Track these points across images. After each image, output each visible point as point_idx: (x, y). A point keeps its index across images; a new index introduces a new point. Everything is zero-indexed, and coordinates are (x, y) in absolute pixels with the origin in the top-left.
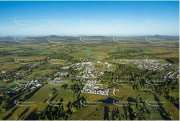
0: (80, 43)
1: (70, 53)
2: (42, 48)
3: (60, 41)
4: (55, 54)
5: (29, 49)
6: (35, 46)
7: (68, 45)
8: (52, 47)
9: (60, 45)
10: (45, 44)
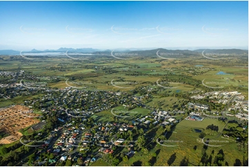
0: (202, 60)
1: (194, 74)
2: (150, 65)
3: (171, 57)
4: (171, 74)
5: (135, 66)
6: (140, 63)
7: (185, 63)
8: (163, 65)
9: (173, 63)
10: (152, 60)
